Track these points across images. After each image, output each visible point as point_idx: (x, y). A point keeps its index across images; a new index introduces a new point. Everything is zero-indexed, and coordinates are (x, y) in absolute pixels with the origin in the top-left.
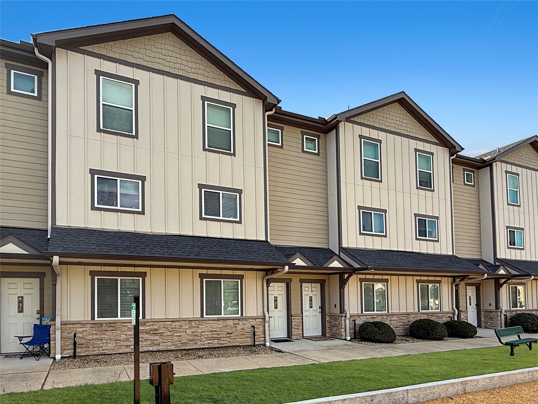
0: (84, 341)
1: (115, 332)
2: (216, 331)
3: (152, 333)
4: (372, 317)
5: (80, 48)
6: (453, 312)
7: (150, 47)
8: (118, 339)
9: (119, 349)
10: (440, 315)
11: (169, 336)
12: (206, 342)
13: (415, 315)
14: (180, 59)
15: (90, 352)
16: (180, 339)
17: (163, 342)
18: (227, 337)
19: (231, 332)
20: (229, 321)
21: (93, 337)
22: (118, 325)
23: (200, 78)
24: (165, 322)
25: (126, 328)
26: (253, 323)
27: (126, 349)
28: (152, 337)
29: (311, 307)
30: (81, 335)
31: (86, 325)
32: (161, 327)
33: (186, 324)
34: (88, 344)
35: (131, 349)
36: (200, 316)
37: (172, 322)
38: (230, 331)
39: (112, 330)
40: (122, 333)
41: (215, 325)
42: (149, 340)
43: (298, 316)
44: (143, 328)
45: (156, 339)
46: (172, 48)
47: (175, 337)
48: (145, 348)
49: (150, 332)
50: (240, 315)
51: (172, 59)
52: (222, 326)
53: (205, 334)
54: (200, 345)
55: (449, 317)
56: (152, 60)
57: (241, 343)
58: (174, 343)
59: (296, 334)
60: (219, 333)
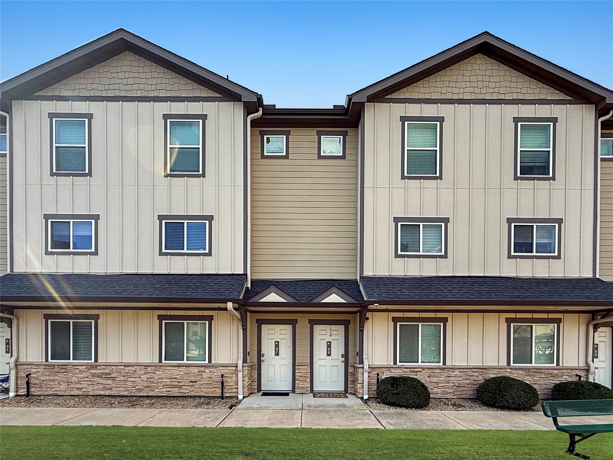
0: (37, 382)
1: (67, 374)
2: (176, 378)
3: (103, 376)
4: (412, 370)
5: (34, 95)
6: (587, 368)
7: (104, 75)
8: (70, 381)
9: (70, 391)
10: (556, 372)
11: (122, 381)
12: (164, 390)
13: (498, 370)
14: (138, 79)
15: (44, 392)
16: (134, 385)
17: (115, 387)
18: (189, 386)
19: (195, 380)
20: (193, 367)
21: (47, 378)
22: (69, 368)
23: (163, 94)
24: (118, 366)
25: (78, 371)
26: (224, 371)
27: (77, 391)
28: (104, 381)
29: (329, 355)
30: (35, 375)
31: (40, 366)
32: (113, 371)
33: (141, 370)
34: (41, 384)
35: (83, 392)
36: (158, 362)
37: (125, 366)
38: (193, 379)
39: (64, 372)
40: (73, 375)
41: (175, 372)
42: (101, 383)
43: (305, 366)
44: (95, 372)
45: (108, 383)
46: (128, 69)
47: (129, 383)
48: (97, 391)
49: (102, 376)
50: (207, 362)
51: (130, 81)
52: (183, 373)
53: (163, 380)
54: (158, 393)
55: (577, 375)
56: (107, 87)
57: (207, 393)
58: (128, 389)
59: (301, 387)
60: (179, 380)
